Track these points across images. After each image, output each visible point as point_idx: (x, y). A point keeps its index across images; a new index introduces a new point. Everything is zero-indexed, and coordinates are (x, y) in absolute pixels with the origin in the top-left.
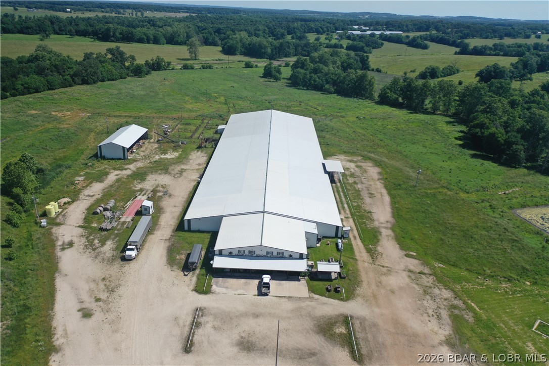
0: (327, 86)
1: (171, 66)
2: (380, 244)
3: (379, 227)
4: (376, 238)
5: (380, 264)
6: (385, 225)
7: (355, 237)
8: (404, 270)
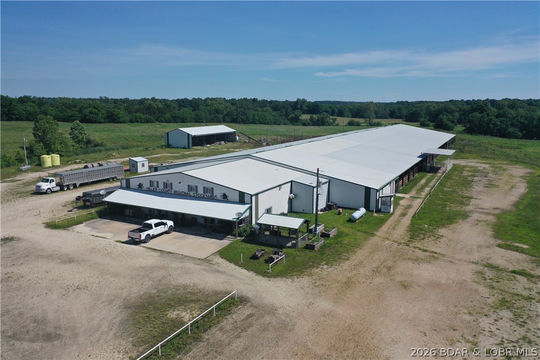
2: (452, 226)
3: (471, 212)
4: (449, 219)
5: (421, 247)
6: (488, 211)
7: (403, 215)
8: (473, 263)
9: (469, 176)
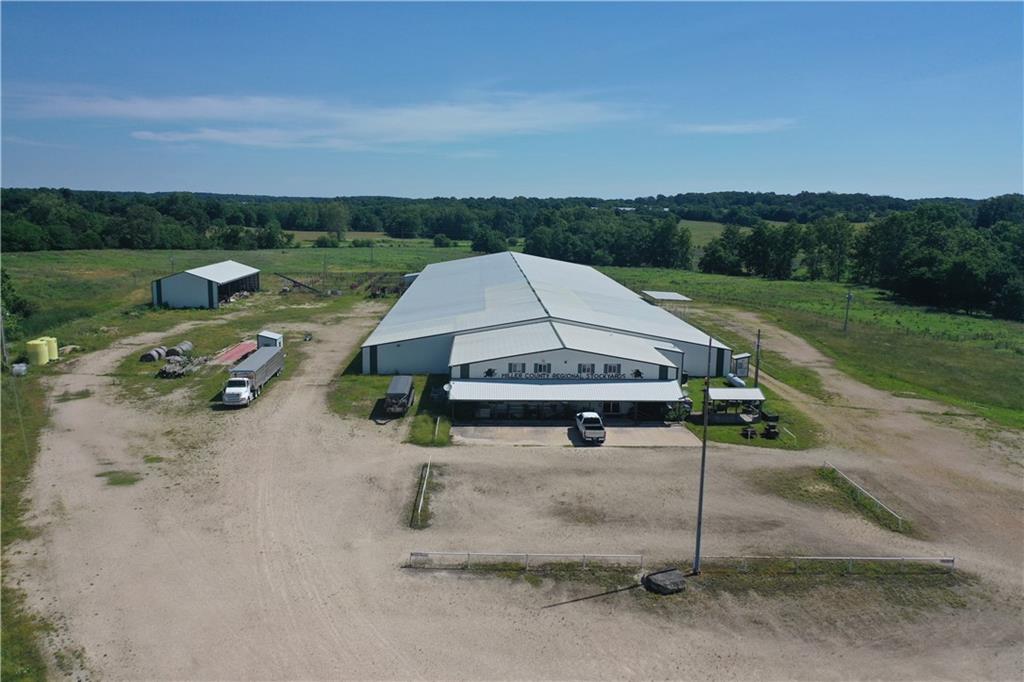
1: (294, 242)
3: (807, 367)
6: (818, 365)
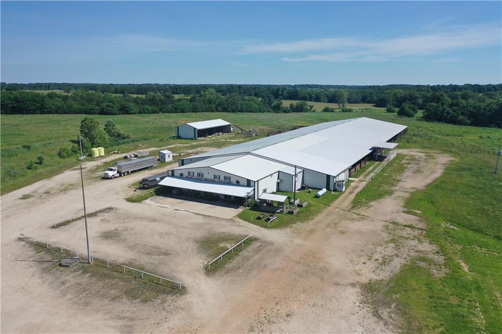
0: (461, 117)
1: (313, 109)
2: (380, 200)
3: (396, 190)
4: (380, 196)
5: (357, 213)
6: (407, 190)
7: (351, 193)
8: (385, 221)
9: (406, 164)
